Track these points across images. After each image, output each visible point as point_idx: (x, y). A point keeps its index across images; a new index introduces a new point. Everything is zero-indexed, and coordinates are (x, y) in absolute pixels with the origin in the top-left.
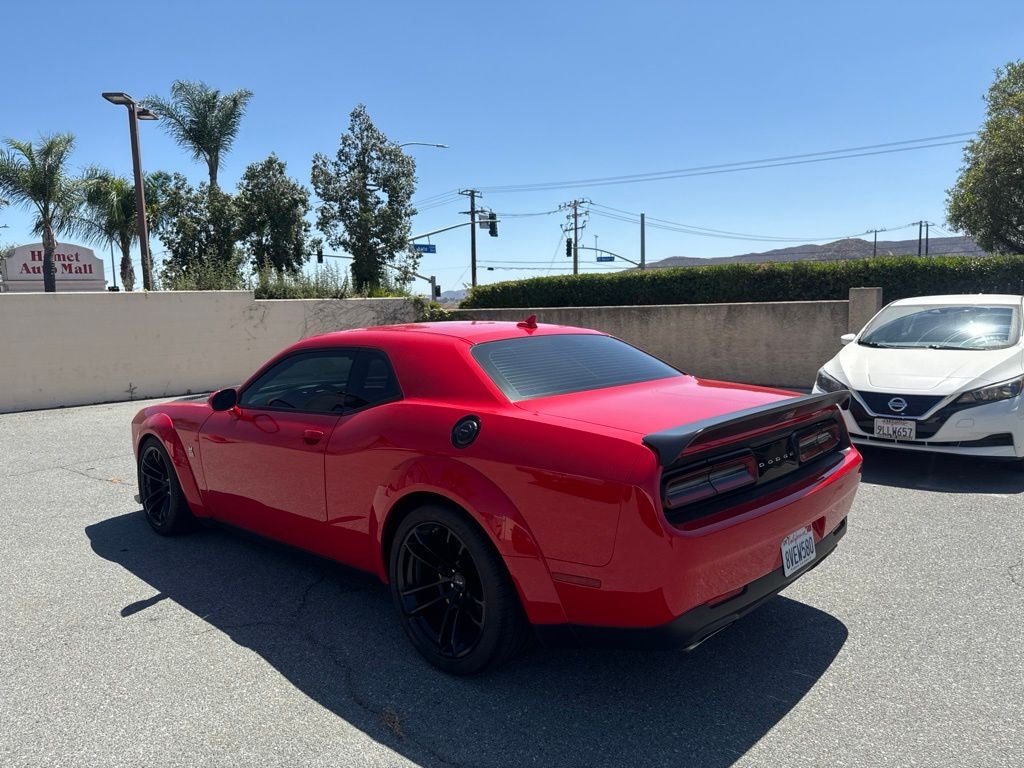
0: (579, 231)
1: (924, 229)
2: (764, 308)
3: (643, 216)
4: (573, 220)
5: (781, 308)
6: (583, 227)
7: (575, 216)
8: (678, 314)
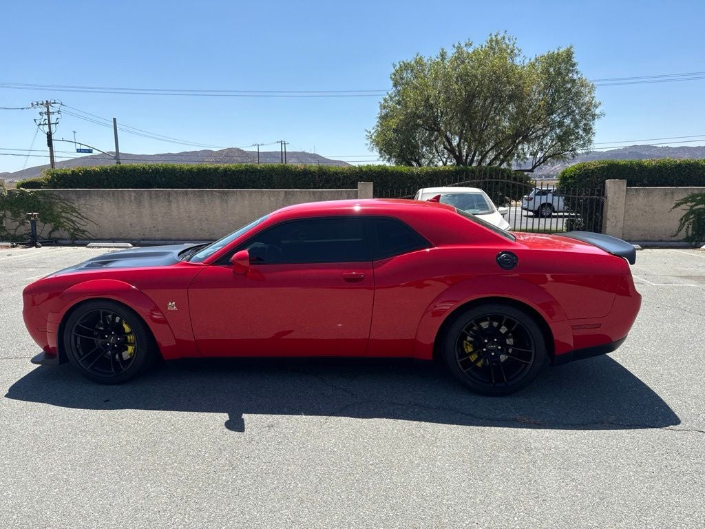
0: (53, 127)
1: (283, 145)
2: (307, 193)
3: (115, 120)
4: (46, 117)
5: (319, 194)
6: (56, 124)
7: (48, 113)
8: (250, 195)
